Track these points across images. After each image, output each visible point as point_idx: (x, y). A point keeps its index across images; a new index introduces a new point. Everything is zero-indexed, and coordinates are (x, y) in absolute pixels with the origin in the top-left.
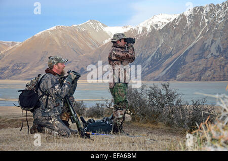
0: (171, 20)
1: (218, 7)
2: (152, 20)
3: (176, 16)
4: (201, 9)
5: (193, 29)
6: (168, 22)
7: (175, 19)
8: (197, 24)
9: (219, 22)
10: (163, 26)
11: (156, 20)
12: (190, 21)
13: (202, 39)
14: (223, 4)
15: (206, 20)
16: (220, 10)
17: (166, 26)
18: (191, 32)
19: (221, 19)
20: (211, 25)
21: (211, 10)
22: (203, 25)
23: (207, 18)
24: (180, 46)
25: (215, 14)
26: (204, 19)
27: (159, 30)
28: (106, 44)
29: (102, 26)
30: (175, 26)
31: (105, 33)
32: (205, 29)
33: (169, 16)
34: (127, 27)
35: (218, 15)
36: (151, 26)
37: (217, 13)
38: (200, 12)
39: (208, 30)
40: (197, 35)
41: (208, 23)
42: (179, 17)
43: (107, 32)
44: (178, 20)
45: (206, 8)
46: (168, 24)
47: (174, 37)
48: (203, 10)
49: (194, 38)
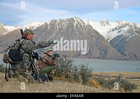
0: (40, 25)
1: (64, 21)
2: (30, 25)
3: (43, 24)
4: (56, 21)
5: (51, 30)
6: (39, 26)
7: (42, 25)
8: (53, 28)
9: (64, 28)
10: (36, 28)
11: (32, 25)
12: (50, 26)
13: (55, 36)
14: (66, 20)
15: (58, 27)
16: (64, 23)
17: (37, 28)
18: (50, 32)
19: (65, 27)
20: (60, 29)
21: (60, 22)
22: (56, 29)
23: (58, 26)
24: (44, 39)
25: (62, 24)
26: (56, 26)
27: (34, 30)
28: (5, 35)
29: (3, 25)
30: (42, 28)
31: (4, 29)
32: (57, 31)
33: (39, 23)
34: (17, 27)
35: (64, 25)
36: (30, 27)
37: (63, 24)
38: (55, 23)
39: (58, 32)
40: (53, 34)
41: (59, 28)
42: (44, 24)
43: (6, 29)
44: (43, 26)
45: (58, 21)
46: (38, 27)
47: (41, 34)
48: (56, 22)
49: (51, 35)
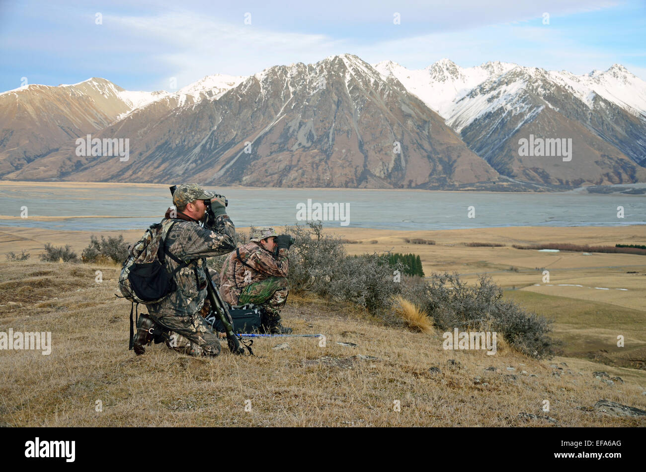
0: (235, 86)
1: (311, 69)
2: (203, 84)
3: (244, 80)
4: (284, 70)
5: (271, 101)
6: (230, 88)
7: (241, 85)
8: (275, 94)
9: (312, 93)
10: (222, 94)
11: (208, 85)
12: (266, 89)
13: (284, 119)
14: (318, 64)
15: (291, 89)
16: (313, 74)
17: (225, 95)
18: (267, 106)
19: (315, 88)
20: (300, 97)
21: (300, 73)
22: (287, 96)
23: (293, 86)
24: (248, 129)
25: (305, 80)
26: (287, 88)
27: (215, 101)
28: (122, 121)
29: (115, 90)
30: (242, 96)
31: (120, 101)
32: (290, 104)
33: (231, 79)
34: (159, 93)
35: (311, 82)
36: (201, 94)
37: (308, 78)
38: (281, 76)
39: (294, 105)
40: (276, 113)
41: (294, 93)
42: (248, 81)
43: (124, 100)
44: (245, 86)
45: (291, 68)
46: (229, 92)
47: (239, 113)
48: (286, 73)
49: (271, 118)
